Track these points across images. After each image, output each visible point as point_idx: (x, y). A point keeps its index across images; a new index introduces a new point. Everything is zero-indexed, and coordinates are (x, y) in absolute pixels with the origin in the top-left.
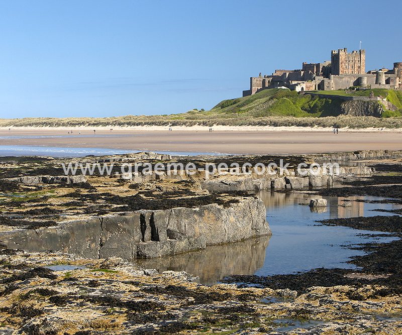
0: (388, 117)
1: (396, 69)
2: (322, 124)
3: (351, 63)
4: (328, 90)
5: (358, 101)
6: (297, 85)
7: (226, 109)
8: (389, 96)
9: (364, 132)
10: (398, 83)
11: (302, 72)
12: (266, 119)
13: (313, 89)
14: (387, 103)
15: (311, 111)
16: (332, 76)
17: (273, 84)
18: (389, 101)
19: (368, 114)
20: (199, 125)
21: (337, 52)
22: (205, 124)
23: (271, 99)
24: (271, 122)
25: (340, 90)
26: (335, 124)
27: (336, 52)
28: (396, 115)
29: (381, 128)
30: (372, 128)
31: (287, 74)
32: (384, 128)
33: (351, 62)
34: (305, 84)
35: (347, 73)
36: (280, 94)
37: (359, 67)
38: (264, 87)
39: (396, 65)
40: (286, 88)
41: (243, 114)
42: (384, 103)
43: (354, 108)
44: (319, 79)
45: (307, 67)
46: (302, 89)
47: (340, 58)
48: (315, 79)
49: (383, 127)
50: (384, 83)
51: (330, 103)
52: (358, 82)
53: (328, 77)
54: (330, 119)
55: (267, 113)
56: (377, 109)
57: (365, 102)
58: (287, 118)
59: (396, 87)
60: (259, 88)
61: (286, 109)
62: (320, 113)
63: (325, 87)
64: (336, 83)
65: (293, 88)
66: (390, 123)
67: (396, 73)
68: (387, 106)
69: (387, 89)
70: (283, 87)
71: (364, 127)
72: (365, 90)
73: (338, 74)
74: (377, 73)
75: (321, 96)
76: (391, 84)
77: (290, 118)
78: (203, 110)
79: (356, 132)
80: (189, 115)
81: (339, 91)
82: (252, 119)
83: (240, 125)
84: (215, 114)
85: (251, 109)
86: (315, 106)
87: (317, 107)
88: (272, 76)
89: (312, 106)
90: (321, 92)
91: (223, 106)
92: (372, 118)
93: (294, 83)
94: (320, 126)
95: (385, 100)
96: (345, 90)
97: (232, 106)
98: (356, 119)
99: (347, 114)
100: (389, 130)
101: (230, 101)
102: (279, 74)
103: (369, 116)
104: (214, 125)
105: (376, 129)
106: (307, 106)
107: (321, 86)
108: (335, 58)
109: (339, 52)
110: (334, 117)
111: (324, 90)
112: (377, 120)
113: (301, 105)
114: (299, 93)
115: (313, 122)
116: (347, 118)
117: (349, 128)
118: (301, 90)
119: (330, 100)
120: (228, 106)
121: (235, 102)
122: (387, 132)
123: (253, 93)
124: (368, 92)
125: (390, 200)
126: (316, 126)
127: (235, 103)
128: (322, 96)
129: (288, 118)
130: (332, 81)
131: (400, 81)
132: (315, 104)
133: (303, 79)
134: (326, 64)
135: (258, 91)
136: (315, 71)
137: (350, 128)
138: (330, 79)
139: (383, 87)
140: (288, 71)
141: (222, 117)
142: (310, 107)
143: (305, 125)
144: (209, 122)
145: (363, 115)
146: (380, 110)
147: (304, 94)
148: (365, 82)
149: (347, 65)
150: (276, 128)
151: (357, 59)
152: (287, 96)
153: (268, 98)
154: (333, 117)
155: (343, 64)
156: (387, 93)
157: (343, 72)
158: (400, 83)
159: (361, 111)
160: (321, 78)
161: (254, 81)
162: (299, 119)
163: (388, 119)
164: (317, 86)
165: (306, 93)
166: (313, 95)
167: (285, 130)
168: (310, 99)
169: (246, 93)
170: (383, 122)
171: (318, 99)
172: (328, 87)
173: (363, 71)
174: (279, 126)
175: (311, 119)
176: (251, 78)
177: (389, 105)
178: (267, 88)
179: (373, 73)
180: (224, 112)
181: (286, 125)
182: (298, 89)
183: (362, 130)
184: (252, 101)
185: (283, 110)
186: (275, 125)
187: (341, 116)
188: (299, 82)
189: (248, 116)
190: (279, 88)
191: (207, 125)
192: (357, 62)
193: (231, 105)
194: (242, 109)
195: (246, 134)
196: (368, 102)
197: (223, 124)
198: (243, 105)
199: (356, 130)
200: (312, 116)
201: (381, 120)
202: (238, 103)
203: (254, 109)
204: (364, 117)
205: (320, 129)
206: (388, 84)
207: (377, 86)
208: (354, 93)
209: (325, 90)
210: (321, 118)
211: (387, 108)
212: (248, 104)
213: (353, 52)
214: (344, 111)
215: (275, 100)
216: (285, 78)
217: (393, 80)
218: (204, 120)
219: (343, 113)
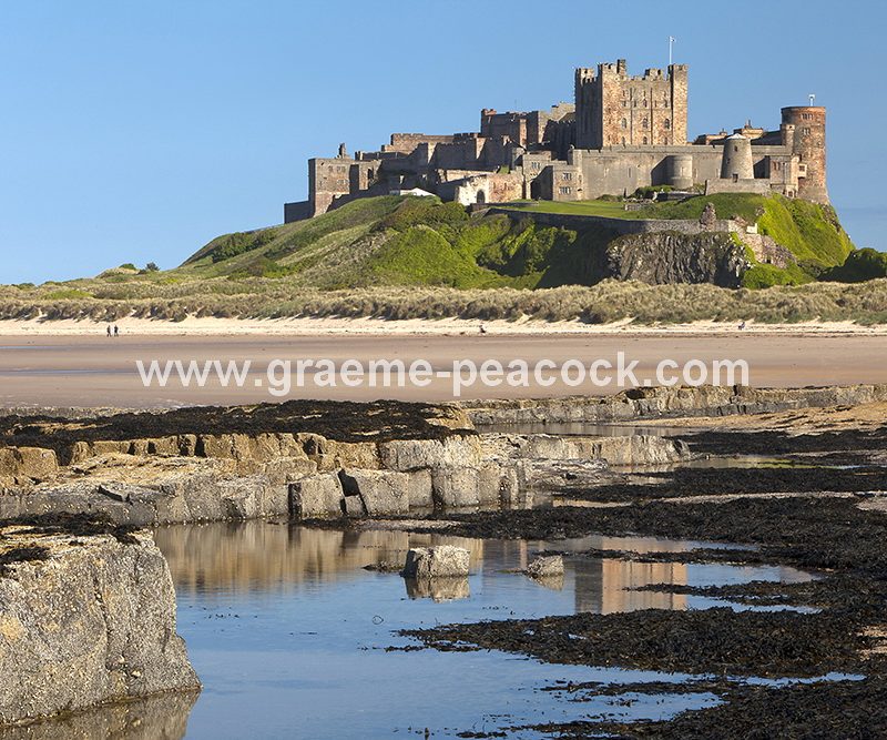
0: (764, 286)
1: (790, 130)
2: (544, 311)
3: (641, 112)
4: (565, 198)
5: (664, 234)
6: (461, 183)
7: (230, 263)
8: (767, 217)
9: (682, 336)
10: (795, 174)
11: (480, 143)
12: (360, 295)
13: (516, 195)
14: (759, 241)
15: (512, 267)
16: (578, 154)
17: (387, 181)
18: (765, 232)
19: (697, 276)
20: (139, 315)
21: (595, 75)
22: (157, 313)
23: (379, 229)
24: (376, 305)
25: (605, 198)
26: (587, 311)
27: (591, 74)
28: (790, 278)
29: (740, 323)
30: (710, 323)
31: (431, 148)
32: (748, 323)
33: (640, 105)
34: (488, 180)
35: (628, 142)
36: (406, 215)
37: (668, 124)
38: (355, 193)
39: (788, 114)
40: (425, 194)
41: (284, 279)
42: (750, 239)
43: (651, 259)
44: (535, 163)
45: (496, 125)
46: (481, 195)
47: (604, 93)
48: (521, 165)
49: (745, 318)
50: (750, 174)
51: (572, 240)
52: (665, 171)
53: (563, 154)
54: (571, 294)
55: (365, 274)
56: (726, 261)
57: (686, 239)
58: (428, 292)
59: (789, 189)
60: (339, 194)
61: (428, 262)
62: (538, 276)
63: (556, 190)
64: (592, 177)
65: (449, 192)
66: (767, 305)
67: (790, 141)
68: (760, 249)
69: (759, 195)
70: (418, 192)
71: (683, 318)
72: (688, 198)
73: (599, 147)
74: (725, 142)
75: (542, 221)
76: (774, 177)
77: (440, 294)
78: (152, 267)
79: (656, 336)
80: (108, 286)
81: (603, 204)
82: (316, 297)
83: (273, 317)
84: (192, 281)
85: (311, 262)
86: (524, 251)
87: (532, 255)
88: (382, 155)
89: (512, 252)
90: (541, 206)
91: (215, 253)
92: (708, 289)
93: (453, 176)
94: (540, 317)
95: (753, 229)
96: (619, 199)
97: (247, 255)
98: (658, 294)
99: (628, 277)
100: (763, 328)
101: (241, 236)
102: (405, 147)
103: (702, 282)
104: (189, 316)
105: (723, 327)
106: (495, 253)
107: (543, 187)
108: (589, 94)
109: (600, 73)
110: (585, 289)
111: (551, 199)
112: (725, 295)
113: (476, 248)
114: (470, 209)
115: (516, 305)
116: (626, 290)
117: (634, 323)
118: (475, 202)
119: (573, 234)
120: (236, 253)
121: (259, 240)
122: (758, 335)
123: (320, 211)
124: (696, 204)
125: (718, 551)
126: (525, 317)
127: (259, 243)
128: (546, 220)
129: (432, 293)
130: (579, 169)
131: (802, 168)
132: (524, 247)
133: (484, 165)
134: (559, 116)
135: (335, 204)
136: (523, 135)
137: (637, 321)
138: (570, 163)
139: (744, 188)
140: (433, 138)
141: (216, 289)
142: (506, 256)
143: (489, 314)
144: (170, 305)
145: (680, 281)
146: (737, 262)
147: (487, 214)
148: (687, 171)
149: (627, 116)
150: (392, 323)
151: (660, 96)
152: (431, 220)
153: (366, 227)
154: (579, 288)
155: (615, 115)
156: (759, 207)
157: (615, 140)
158: (803, 174)
159: (675, 267)
160: (544, 159)
161: (321, 173)
162: (469, 295)
163: (763, 293)
164: (528, 186)
165: (494, 210)
166: (514, 217)
167: (423, 330)
168: (507, 228)
169: (296, 212)
170: (747, 301)
171: (530, 229)
172: (564, 189)
173: (681, 136)
174: (404, 318)
175: (509, 294)
176: (312, 163)
177: (765, 249)
178: (364, 194)
179: (714, 143)
180: (221, 274)
181: (424, 315)
182: (466, 196)
183: (676, 328)
184: (315, 237)
185: (415, 267)
186: (390, 313)
187: (609, 285)
188: (471, 173)
189: (301, 285)
190: (403, 192)
191: (164, 317)
192: (661, 106)
193: (247, 249)
194: (283, 262)
195: (290, 343)
196: (697, 238)
197: (219, 314)
198: (285, 251)
199: (656, 329)
200: (512, 286)
201: (739, 296)
202: (269, 246)
203: (321, 264)
204: (683, 287)
205: (539, 327)
206: (763, 177)
207: (727, 186)
208: (651, 211)
209: (556, 197)
210: (541, 292)
211: (760, 258)
212: (301, 246)
213: (647, 72)
214: (618, 266)
215: (391, 233)
216: (421, 162)
217: (779, 166)
218: (156, 301)
219: (614, 273)
